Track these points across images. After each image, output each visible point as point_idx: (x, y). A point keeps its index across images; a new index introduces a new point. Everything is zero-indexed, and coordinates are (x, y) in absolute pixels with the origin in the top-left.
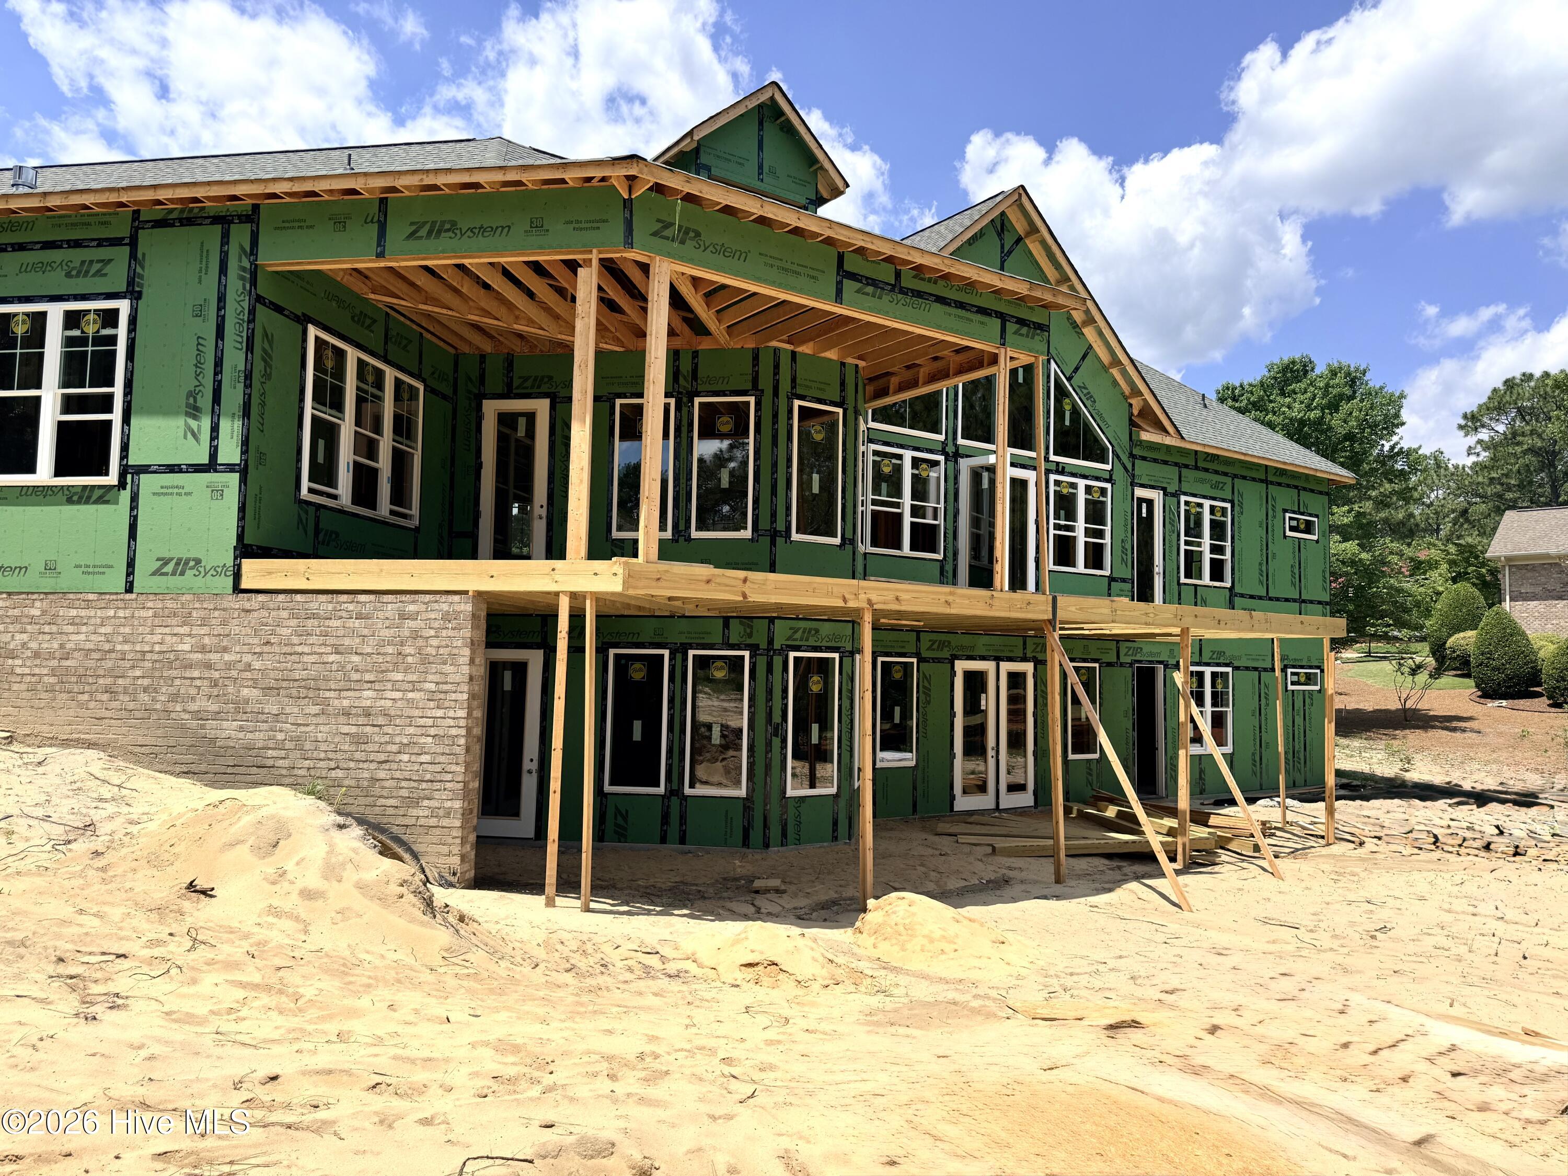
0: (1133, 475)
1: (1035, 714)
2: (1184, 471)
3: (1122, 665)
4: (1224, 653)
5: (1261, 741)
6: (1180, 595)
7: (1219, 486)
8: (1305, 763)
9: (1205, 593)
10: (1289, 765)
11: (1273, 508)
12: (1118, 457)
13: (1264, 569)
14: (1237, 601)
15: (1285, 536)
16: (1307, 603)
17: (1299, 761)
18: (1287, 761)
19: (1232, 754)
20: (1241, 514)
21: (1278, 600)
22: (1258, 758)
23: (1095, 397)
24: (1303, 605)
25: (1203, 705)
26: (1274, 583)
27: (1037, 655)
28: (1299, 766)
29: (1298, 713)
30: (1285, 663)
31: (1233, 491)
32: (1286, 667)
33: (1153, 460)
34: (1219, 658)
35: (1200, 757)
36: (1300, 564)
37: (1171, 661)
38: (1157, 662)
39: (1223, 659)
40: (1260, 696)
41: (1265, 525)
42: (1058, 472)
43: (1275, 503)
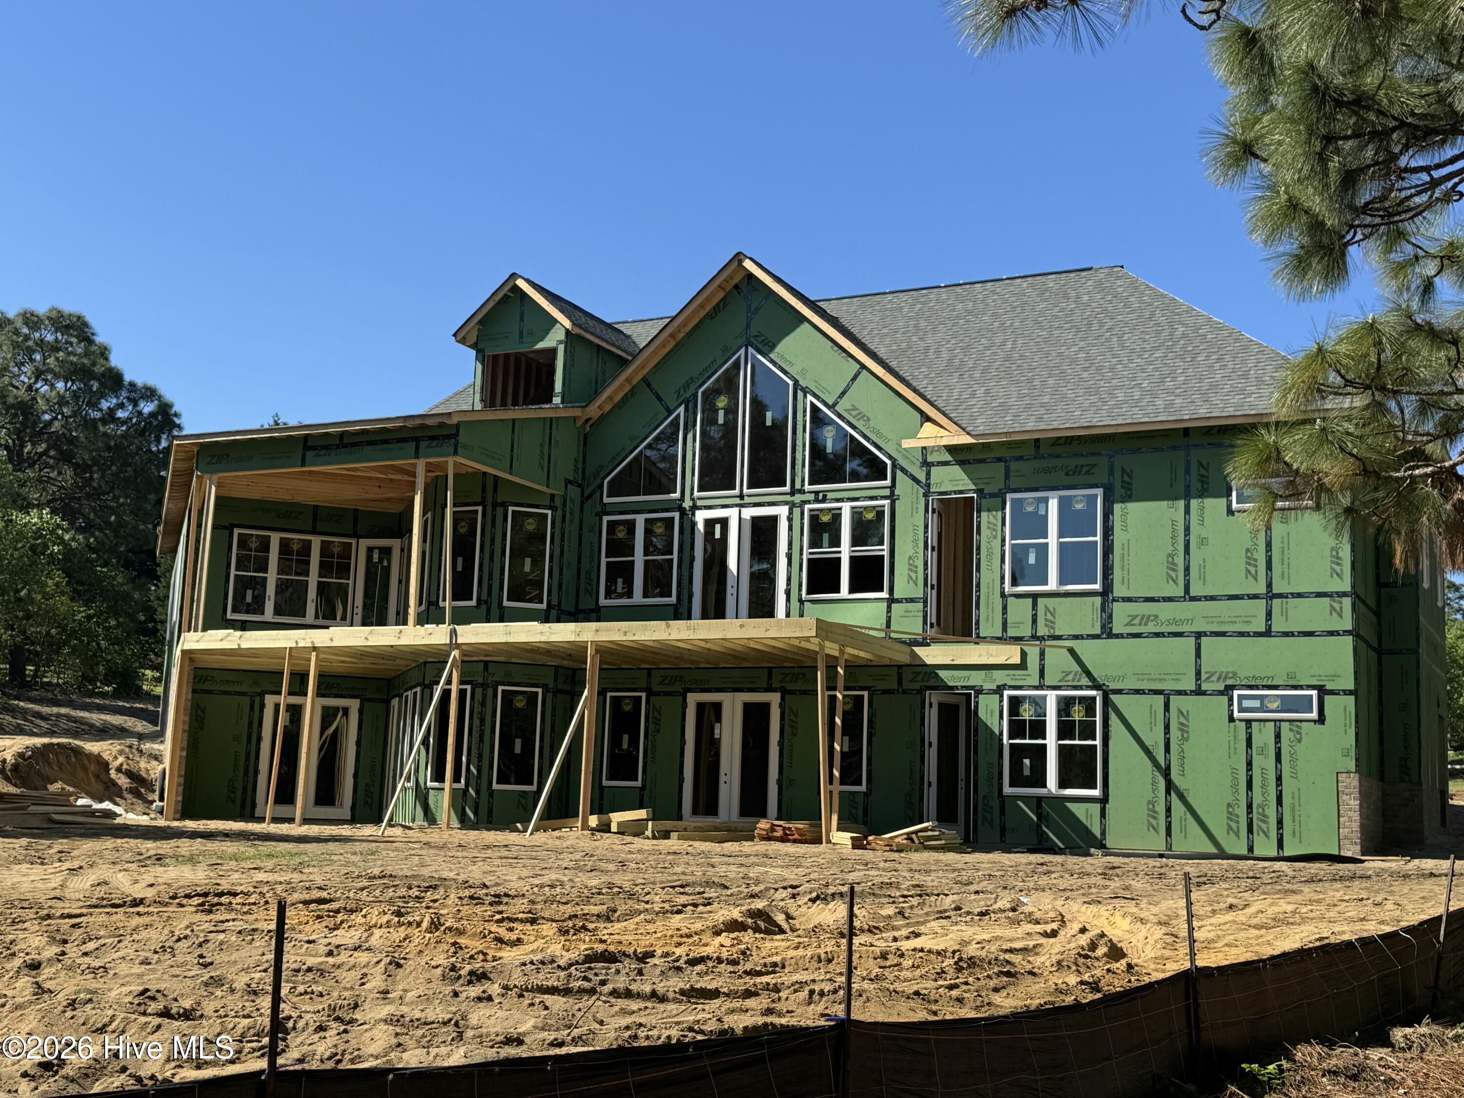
0: (928, 485)
1: (781, 744)
2: (1014, 465)
3: (905, 692)
4: (1088, 674)
5: (1170, 786)
6: (1005, 608)
7: (1077, 471)
8: (1280, 822)
9: (1052, 602)
10: (1238, 822)
11: (1203, 479)
12: (903, 470)
13: (1180, 561)
14: (1117, 607)
15: (1230, 512)
16: (1287, 597)
17: (1264, 818)
18: (1232, 816)
19: (1104, 800)
20: (1128, 498)
21: (1212, 598)
22: (1161, 808)
23: (869, 415)
24: (1276, 602)
25: (1044, 738)
26: (1203, 578)
27: (786, 685)
28: (1264, 826)
29: (1262, 751)
30: (1229, 682)
31: (1111, 473)
32: (1230, 688)
33: (961, 463)
34: (1079, 680)
35: (1039, 799)
36: (1269, 545)
37: (987, 686)
38: (963, 687)
39: (1085, 681)
40: (1167, 727)
41: (1181, 503)
42: (817, 501)
43: (1207, 471)
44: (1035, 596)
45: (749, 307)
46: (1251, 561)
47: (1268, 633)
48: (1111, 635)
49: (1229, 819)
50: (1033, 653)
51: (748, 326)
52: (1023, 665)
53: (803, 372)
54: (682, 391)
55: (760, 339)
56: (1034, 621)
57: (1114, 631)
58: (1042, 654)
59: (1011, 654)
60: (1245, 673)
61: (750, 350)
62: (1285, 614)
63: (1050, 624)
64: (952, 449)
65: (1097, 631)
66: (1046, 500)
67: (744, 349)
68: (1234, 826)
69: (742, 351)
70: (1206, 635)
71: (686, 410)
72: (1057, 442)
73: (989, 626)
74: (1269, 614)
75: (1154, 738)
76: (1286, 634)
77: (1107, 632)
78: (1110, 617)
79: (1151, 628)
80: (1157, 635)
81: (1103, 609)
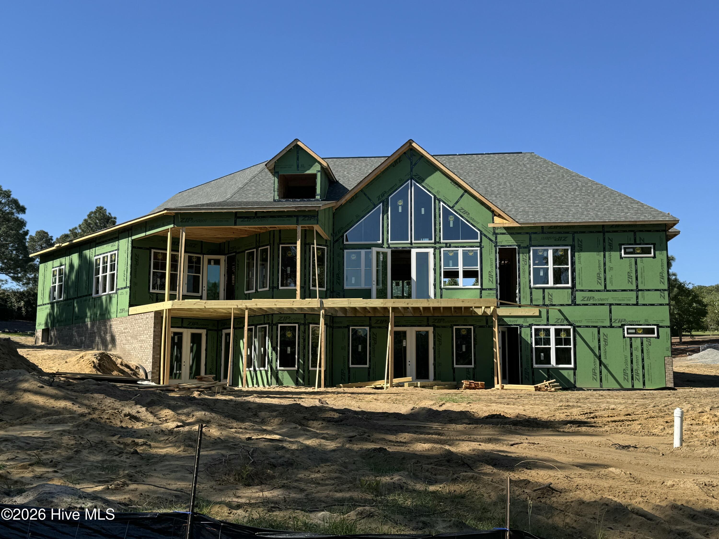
0: (497, 242)
1: (434, 349)
2: (533, 236)
3: (489, 327)
4: (567, 320)
5: (601, 363)
6: (531, 293)
7: (560, 239)
8: (644, 375)
9: (551, 291)
10: (628, 376)
11: (610, 245)
12: (485, 236)
13: (602, 276)
14: (578, 294)
15: (621, 258)
16: (644, 291)
17: (638, 374)
18: (625, 374)
19: (575, 369)
20: (581, 250)
21: (615, 291)
22: (598, 372)
23: (469, 212)
24: (640, 293)
25: (550, 345)
26: (611, 282)
27: (435, 324)
28: (638, 377)
29: (636, 349)
30: (623, 323)
31: (574, 240)
32: (623, 325)
33: (510, 234)
34: (563, 322)
35: (548, 369)
36: (636, 271)
37: (525, 324)
38: (514, 325)
39: (565, 322)
40: (599, 340)
41: (602, 253)
42: (446, 247)
43: (612, 242)
44: (544, 289)
45: (411, 163)
46: (630, 277)
47: (637, 304)
48: (576, 305)
49: (624, 375)
50: (544, 311)
51: (411, 171)
52: (540, 316)
53: (438, 192)
54: (381, 197)
55: (417, 177)
56: (544, 298)
57: (577, 303)
58: (548, 312)
59: (535, 312)
60: (629, 319)
61: (413, 181)
62: (643, 297)
63: (551, 300)
64: (506, 228)
65: (570, 302)
66: (547, 250)
67: (410, 181)
68: (626, 377)
69: (409, 181)
70: (613, 305)
71: (383, 205)
72: (550, 227)
73: (525, 301)
74: (637, 297)
75: (594, 344)
76: (644, 305)
77: (574, 303)
78: (575, 297)
79: (592, 302)
80: (594, 305)
81: (572, 294)
